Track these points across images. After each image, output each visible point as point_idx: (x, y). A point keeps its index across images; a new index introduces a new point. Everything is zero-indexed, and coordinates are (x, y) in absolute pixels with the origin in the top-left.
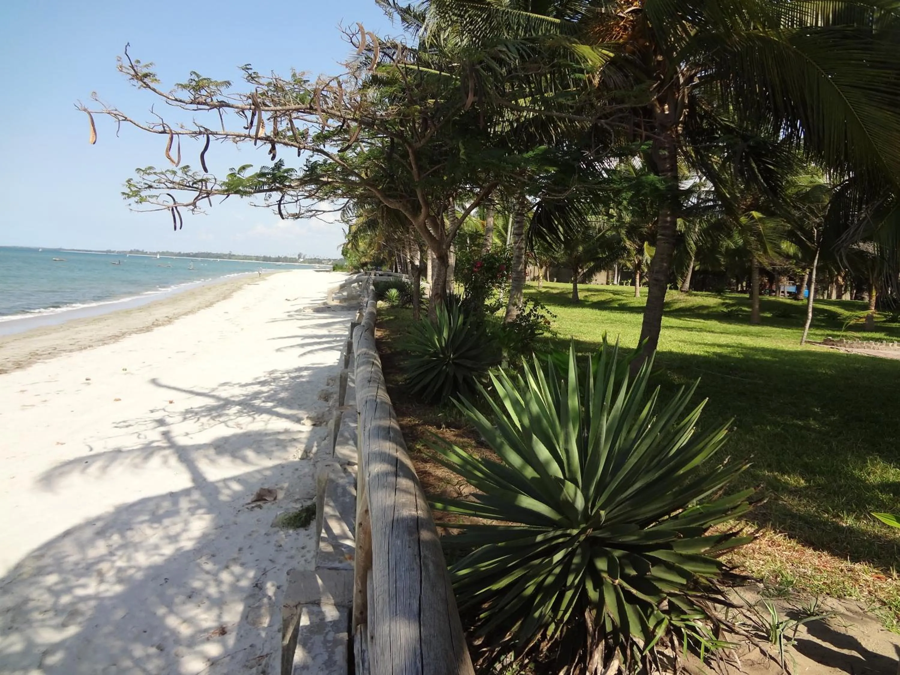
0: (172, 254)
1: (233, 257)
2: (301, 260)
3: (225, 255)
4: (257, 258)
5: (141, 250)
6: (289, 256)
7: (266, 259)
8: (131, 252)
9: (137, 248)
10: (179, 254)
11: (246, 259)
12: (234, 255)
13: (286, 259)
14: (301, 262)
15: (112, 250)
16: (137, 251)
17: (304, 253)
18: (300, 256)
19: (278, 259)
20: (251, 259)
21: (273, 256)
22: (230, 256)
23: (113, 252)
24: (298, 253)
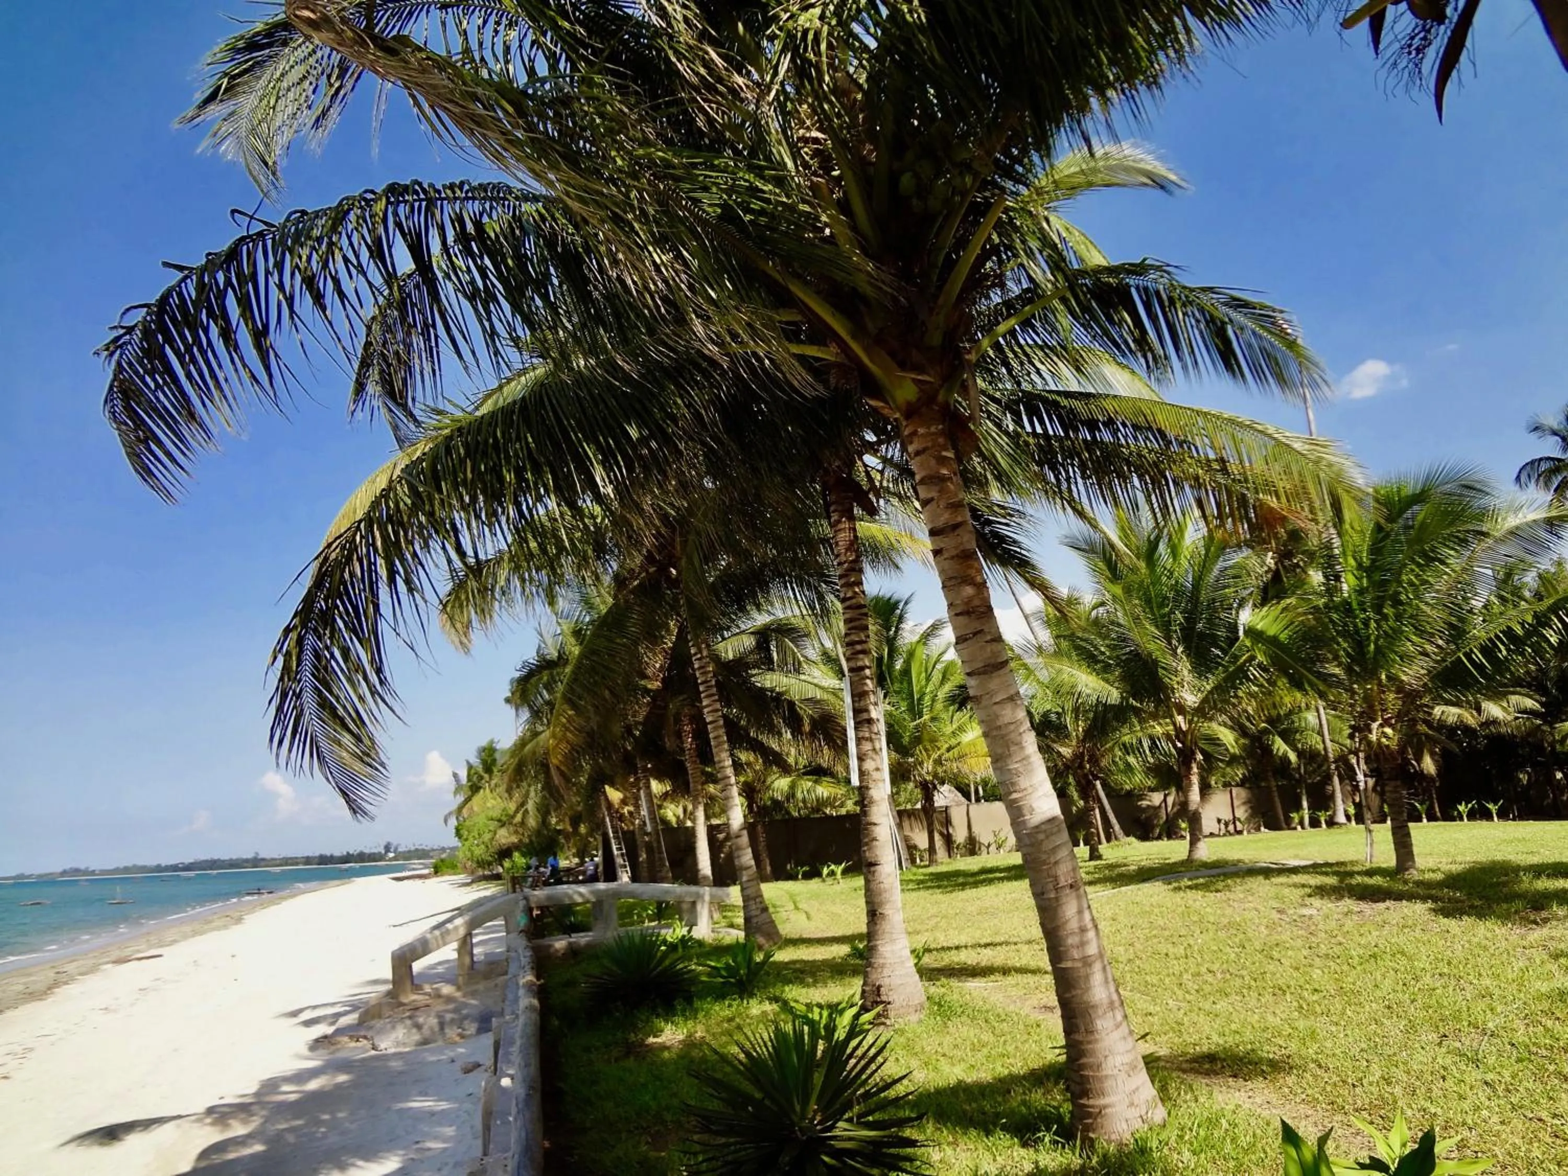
0: (144, 869)
1: (263, 863)
2: (391, 855)
3: (247, 861)
4: (308, 860)
5: (83, 867)
6: (367, 851)
7: (324, 860)
8: (64, 873)
9: (75, 865)
10: (159, 868)
11: (286, 865)
12: (263, 860)
13: (361, 857)
14: (390, 860)
15: (27, 873)
16: (77, 871)
17: (394, 843)
18: (387, 848)
19: (347, 859)
20: (297, 864)
21: (337, 853)
22: (256, 862)
23: (29, 877)
24: (383, 844)
